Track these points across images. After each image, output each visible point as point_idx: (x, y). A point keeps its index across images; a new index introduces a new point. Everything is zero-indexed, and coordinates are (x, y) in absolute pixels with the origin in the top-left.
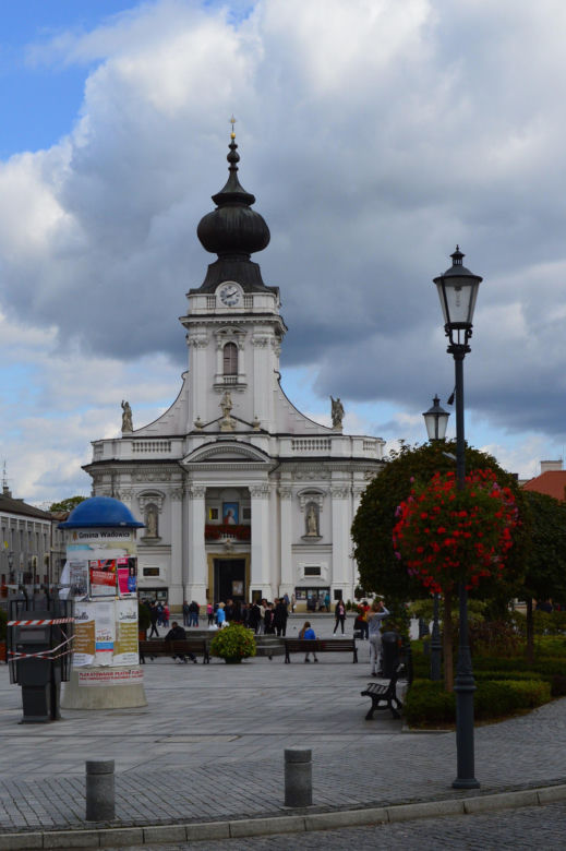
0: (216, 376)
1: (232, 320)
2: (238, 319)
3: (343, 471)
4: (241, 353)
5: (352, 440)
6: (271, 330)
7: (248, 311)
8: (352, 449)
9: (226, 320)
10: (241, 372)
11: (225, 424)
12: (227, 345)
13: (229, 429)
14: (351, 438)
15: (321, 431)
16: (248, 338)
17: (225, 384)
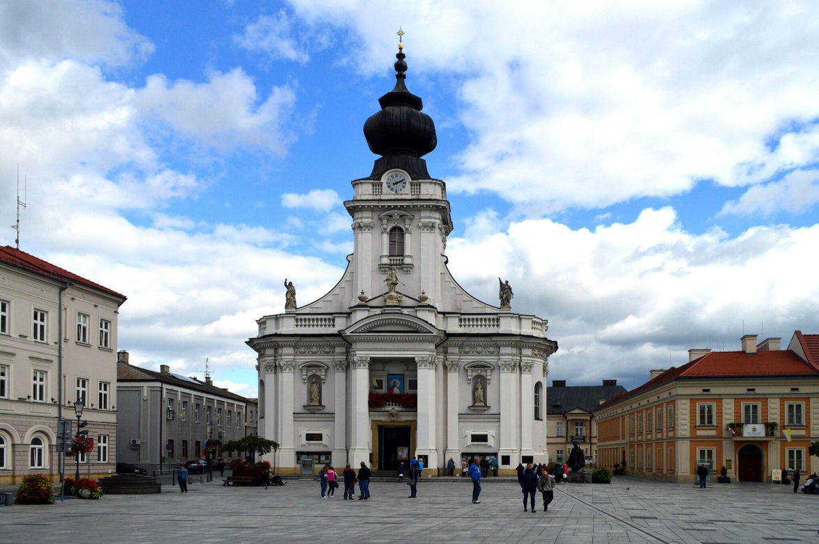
0: (381, 257)
1: (399, 204)
2: (405, 204)
3: (512, 347)
4: (407, 236)
5: (520, 319)
6: (437, 215)
7: (414, 197)
8: (520, 328)
9: (392, 204)
10: (407, 252)
11: (391, 298)
12: (393, 229)
13: (395, 302)
14: (520, 317)
15: (488, 310)
16: (415, 223)
17: (391, 265)
